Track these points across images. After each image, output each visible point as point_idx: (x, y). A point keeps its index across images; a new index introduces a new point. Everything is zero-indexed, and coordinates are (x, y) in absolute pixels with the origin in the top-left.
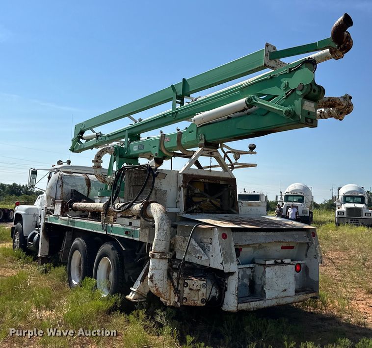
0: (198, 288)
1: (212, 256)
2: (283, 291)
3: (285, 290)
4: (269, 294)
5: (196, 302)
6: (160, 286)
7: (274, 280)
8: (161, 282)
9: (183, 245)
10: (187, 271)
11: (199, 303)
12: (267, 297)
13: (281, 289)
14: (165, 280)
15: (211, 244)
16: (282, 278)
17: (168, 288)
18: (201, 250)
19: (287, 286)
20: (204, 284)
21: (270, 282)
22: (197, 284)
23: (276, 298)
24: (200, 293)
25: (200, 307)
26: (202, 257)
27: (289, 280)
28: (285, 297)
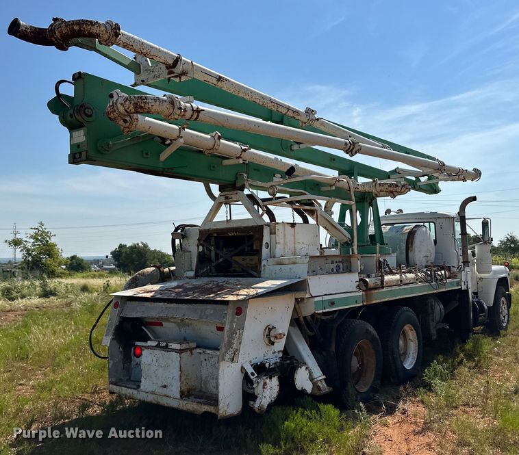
2: (162, 386)
3: (165, 386)
4: (144, 385)
7: (153, 368)
12: (142, 388)
13: (160, 384)
16: (164, 370)
19: (169, 380)
21: (146, 370)
23: (153, 393)
27: (172, 374)
28: (165, 396)
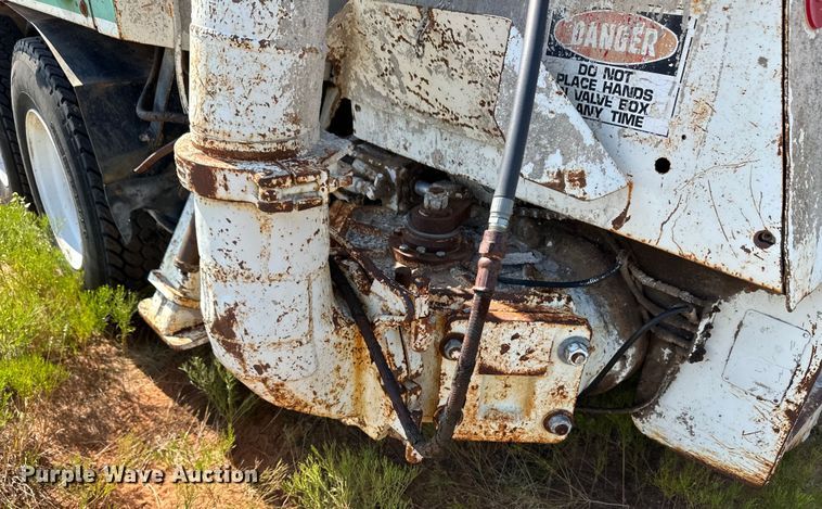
0: (534, 365)
1: (663, 166)
5: (511, 425)
6: (295, 375)
8: (299, 351)
9: (405, 66)
10: (441, 237)
11: (531, 430)
14: (323, 330)
15: (665, 67)
17: (347, 365)
18: (575, 118)
20: (577, 340)
22: (527, 343)
24: (543, 386)
25: (538, 448)
26: (581, 179)
